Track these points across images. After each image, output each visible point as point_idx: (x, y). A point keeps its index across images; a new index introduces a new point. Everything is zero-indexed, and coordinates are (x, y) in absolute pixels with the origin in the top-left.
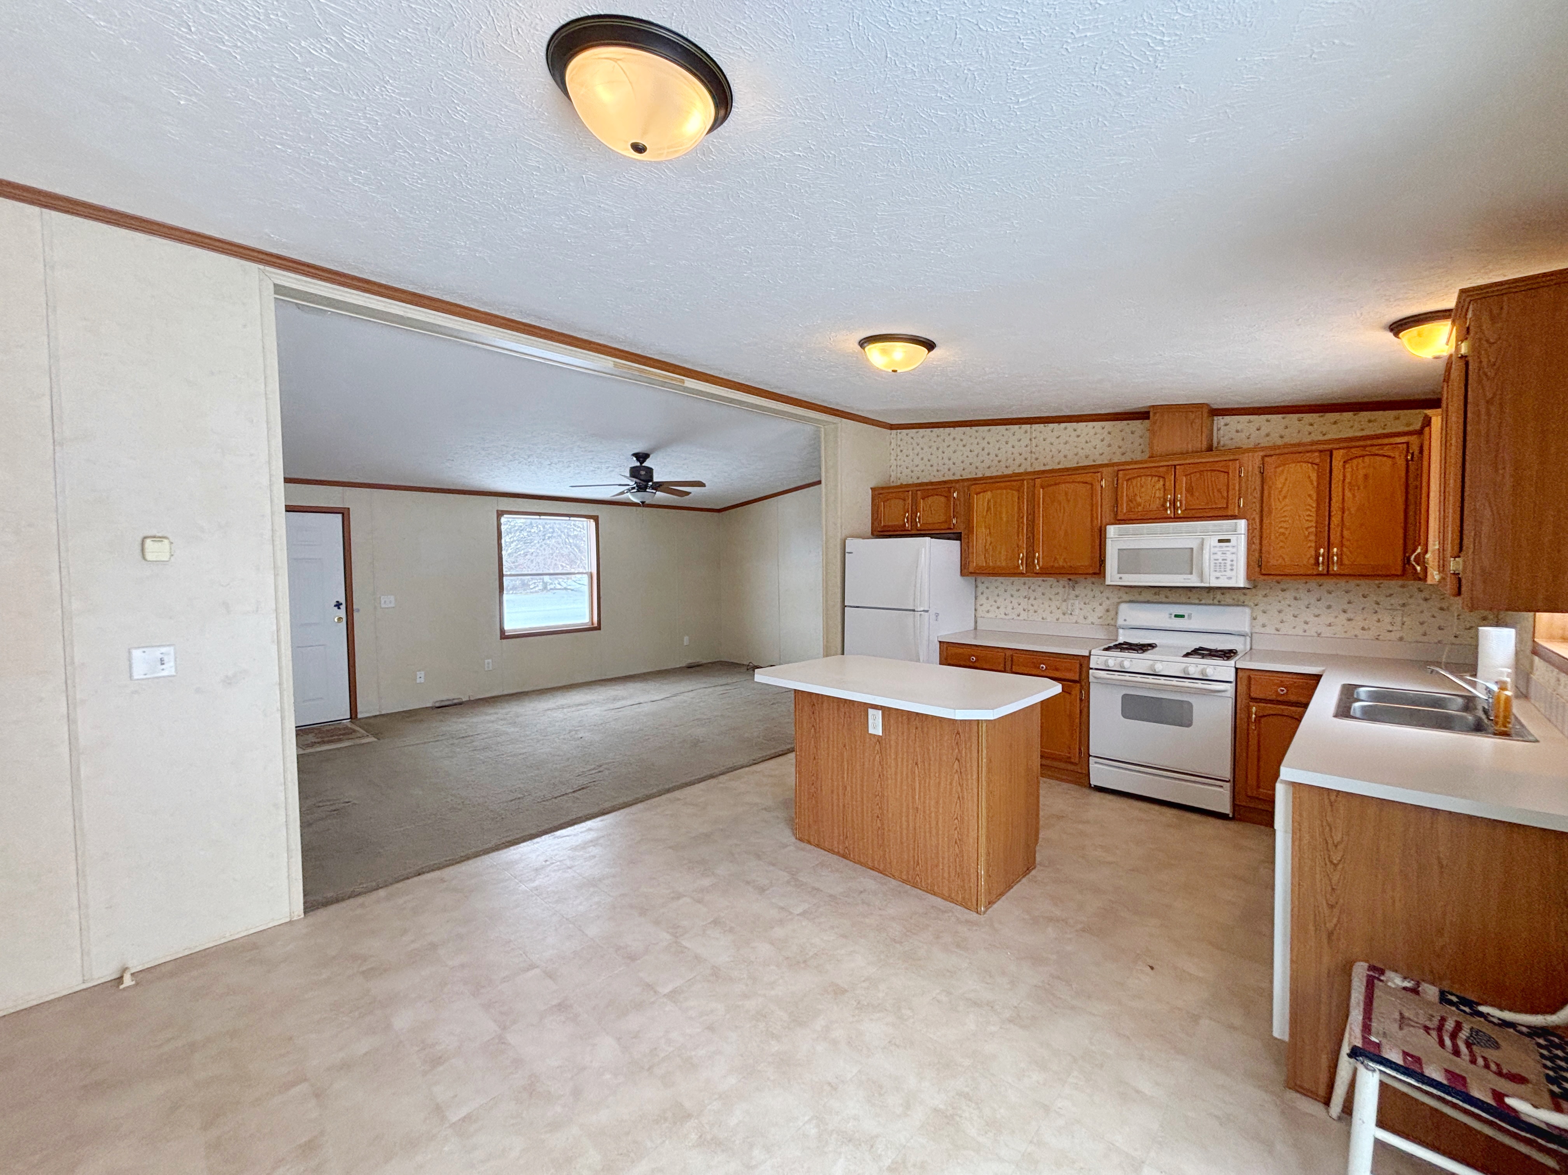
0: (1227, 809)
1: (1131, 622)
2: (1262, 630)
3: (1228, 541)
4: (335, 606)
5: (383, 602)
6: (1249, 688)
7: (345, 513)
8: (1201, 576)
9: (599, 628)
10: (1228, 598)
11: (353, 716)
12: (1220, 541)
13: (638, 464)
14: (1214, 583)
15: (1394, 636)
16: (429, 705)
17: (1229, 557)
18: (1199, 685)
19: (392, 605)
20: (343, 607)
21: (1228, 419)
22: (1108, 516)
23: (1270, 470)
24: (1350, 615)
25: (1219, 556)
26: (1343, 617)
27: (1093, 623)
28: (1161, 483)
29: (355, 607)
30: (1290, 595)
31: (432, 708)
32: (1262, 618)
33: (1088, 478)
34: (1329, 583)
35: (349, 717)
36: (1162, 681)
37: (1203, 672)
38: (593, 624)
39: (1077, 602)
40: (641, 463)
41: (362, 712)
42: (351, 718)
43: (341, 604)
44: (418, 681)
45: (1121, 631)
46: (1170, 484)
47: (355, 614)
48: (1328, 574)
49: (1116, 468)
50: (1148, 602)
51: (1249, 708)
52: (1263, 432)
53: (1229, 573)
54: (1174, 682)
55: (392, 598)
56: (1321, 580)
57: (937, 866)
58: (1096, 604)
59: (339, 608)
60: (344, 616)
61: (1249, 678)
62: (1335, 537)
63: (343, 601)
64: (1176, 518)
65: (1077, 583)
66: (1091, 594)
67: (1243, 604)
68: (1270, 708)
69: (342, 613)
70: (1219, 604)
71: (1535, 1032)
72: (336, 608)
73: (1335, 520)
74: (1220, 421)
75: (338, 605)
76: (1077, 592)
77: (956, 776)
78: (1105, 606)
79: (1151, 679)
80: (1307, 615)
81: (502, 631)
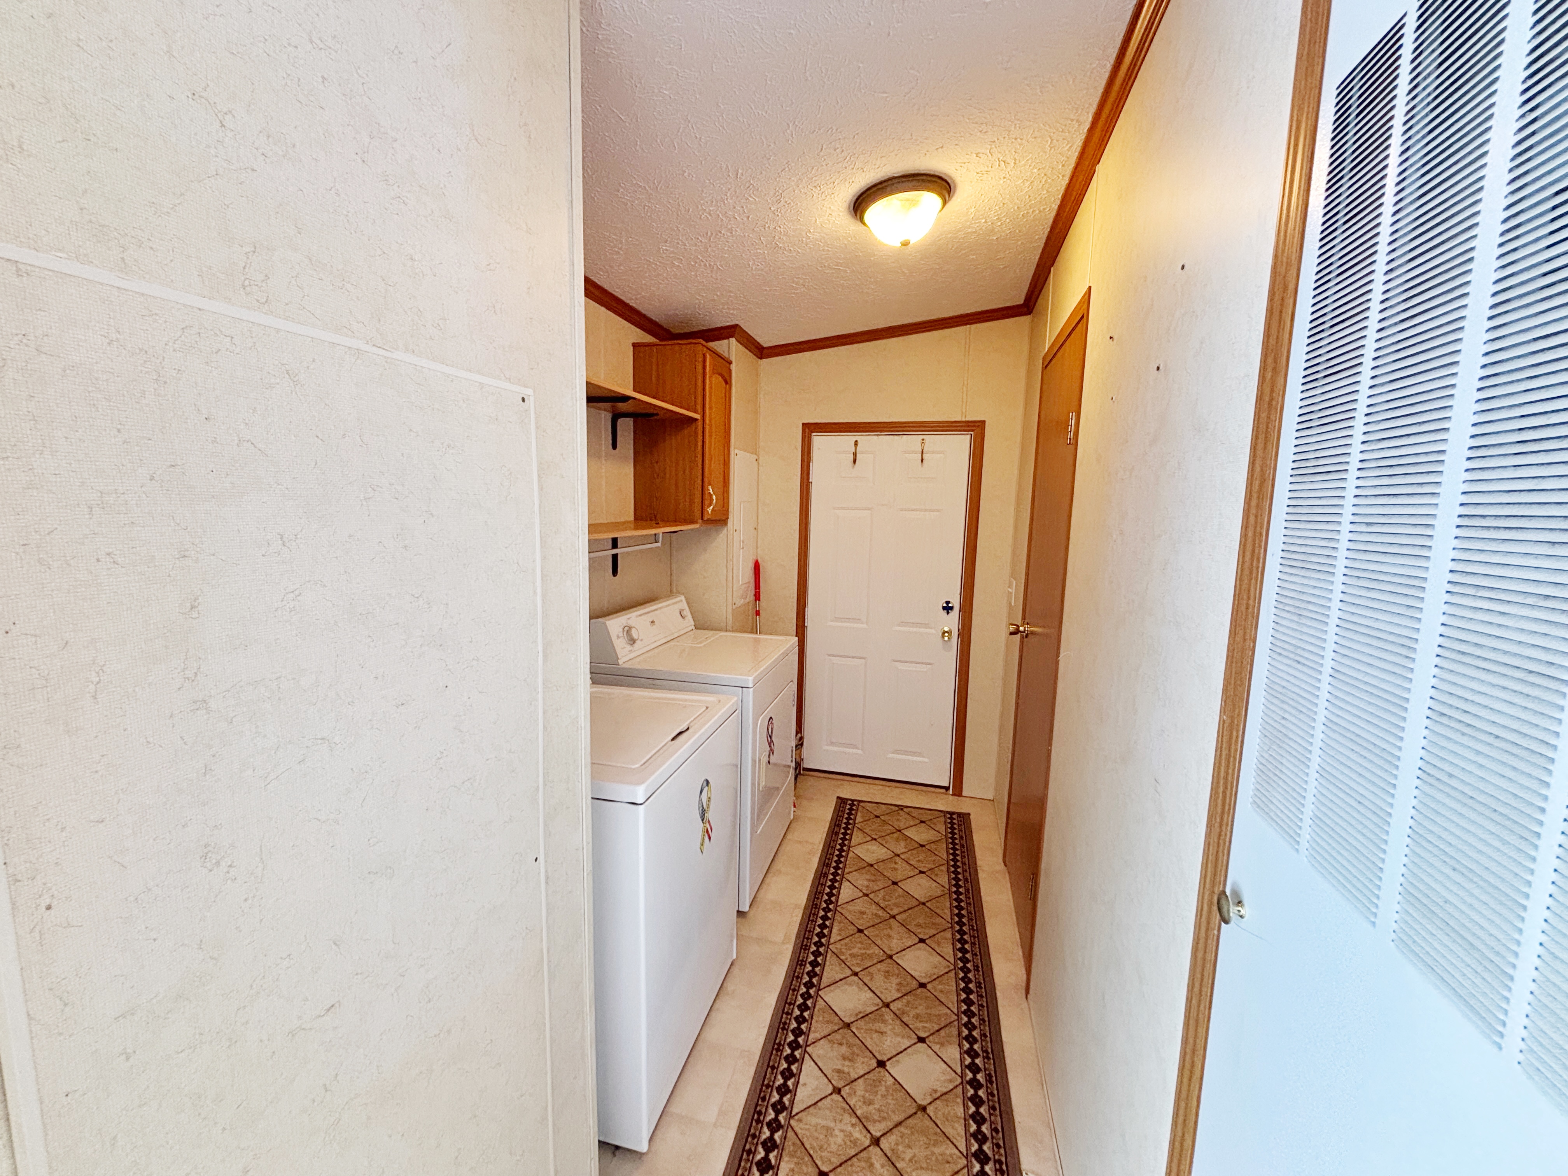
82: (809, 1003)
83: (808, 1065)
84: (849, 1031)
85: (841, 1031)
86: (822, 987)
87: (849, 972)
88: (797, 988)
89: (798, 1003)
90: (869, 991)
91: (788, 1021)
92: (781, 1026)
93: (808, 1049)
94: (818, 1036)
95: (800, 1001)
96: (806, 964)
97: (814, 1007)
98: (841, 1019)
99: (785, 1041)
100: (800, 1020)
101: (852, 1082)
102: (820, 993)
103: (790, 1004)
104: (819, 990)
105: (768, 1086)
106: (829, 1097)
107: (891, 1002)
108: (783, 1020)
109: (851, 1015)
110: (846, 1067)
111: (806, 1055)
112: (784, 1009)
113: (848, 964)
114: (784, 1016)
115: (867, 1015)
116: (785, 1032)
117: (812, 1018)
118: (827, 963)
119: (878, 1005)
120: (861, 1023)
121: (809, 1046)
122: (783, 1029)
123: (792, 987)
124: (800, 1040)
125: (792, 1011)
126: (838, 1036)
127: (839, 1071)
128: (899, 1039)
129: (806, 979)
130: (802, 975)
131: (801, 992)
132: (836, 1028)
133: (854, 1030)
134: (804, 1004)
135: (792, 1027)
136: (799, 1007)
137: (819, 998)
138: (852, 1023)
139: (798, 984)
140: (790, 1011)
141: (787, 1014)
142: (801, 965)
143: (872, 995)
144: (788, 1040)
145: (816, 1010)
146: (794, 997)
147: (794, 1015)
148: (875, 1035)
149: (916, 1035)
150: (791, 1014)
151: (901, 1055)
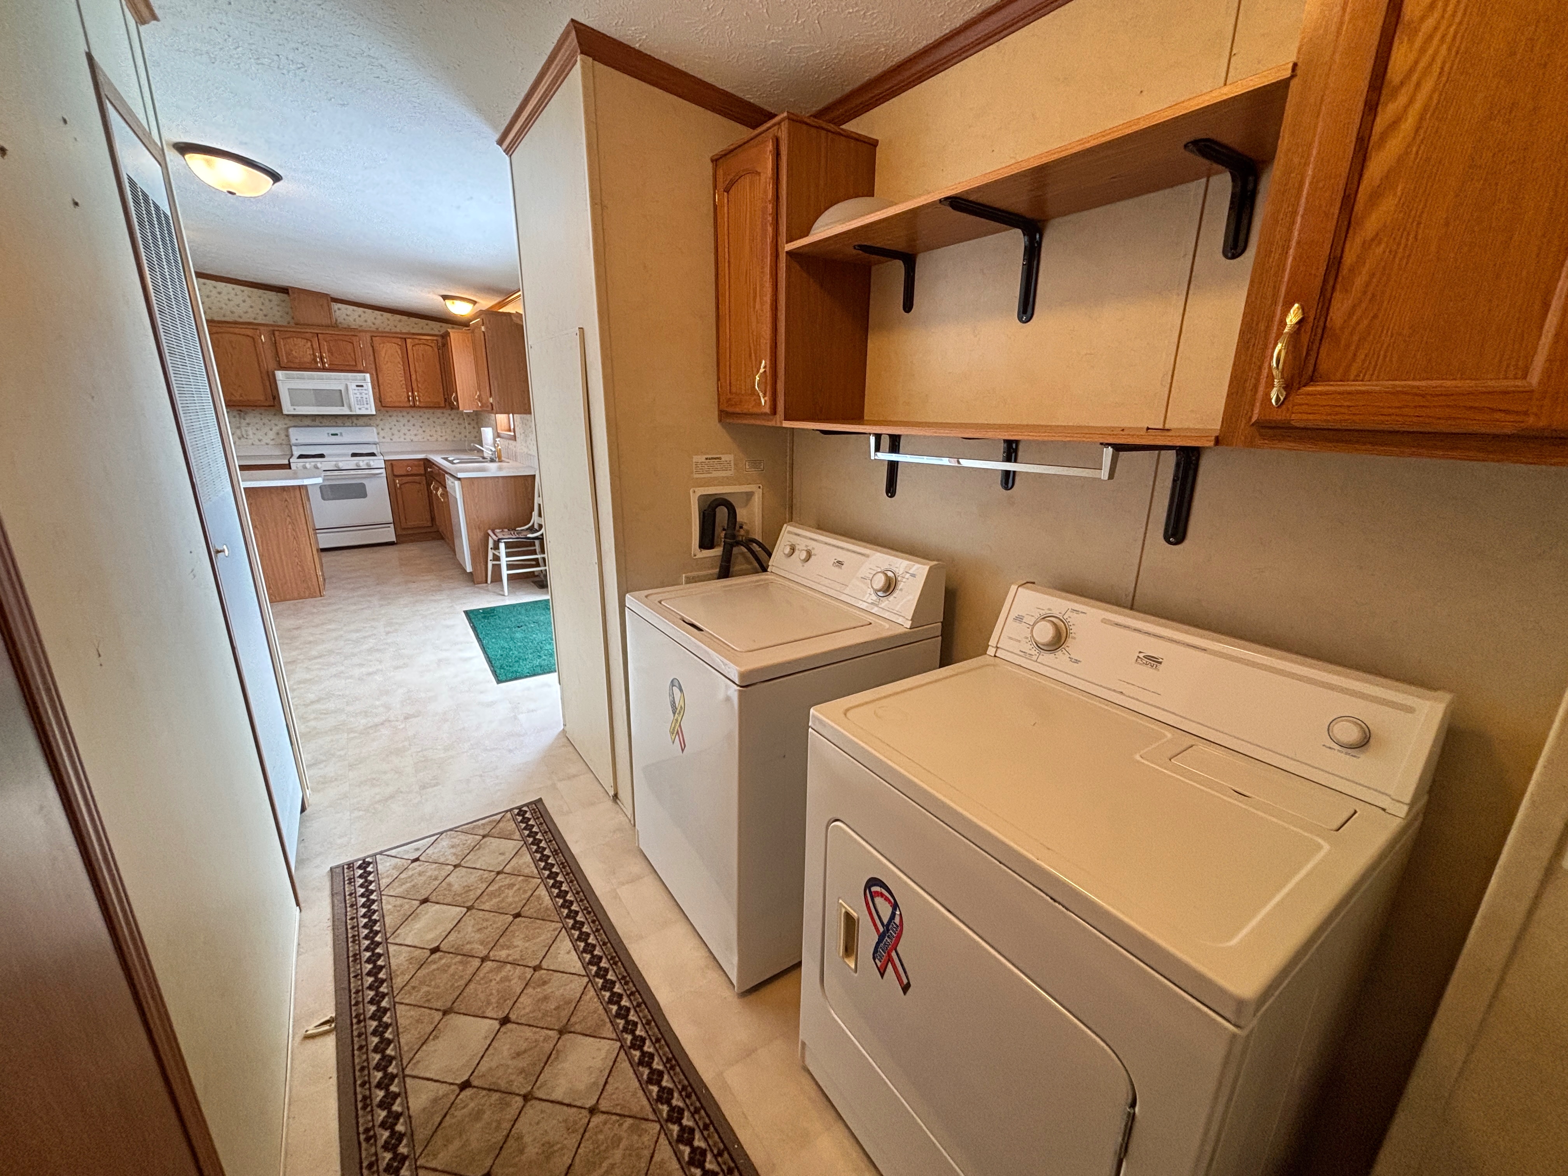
0: (394, 539)
1: (300, 441)
2: (384, 440)
3: (362, 386)
6: (393, 470)
8: (350, 408)
10: (361, 421)
12: (357, 386)
14: (359, 412)
15: (443, 439)
17: (364, 396)
18: (367, 472)
21: (340, 305)
22: (272, 364)
23: (376, 344)
24: (424, 429)
25: (358, 395)
26: (421, 431)
27: (267, 444)
28: (309, 344)
30: (394, 418)
32: (382, 434)
33: (249, 332)
34: (412, 412)
36: (344, 473)
37: (368, 464)
39: (249, 429)
45: (294, 448)
46: (316, 346)
48: (414, 406)
49: (271, 328)
50: (308, 426)
51: (394, 481)
52: (363, 319)
53: (366, 406)
54: (352, 472)
56: (409, 410)
57: (286, 583)
58: (267, 429)
61: (392, 464)
62: (414, 386)
64: (324, 369)
65: (246, 413)
66: (261, 423)
67: (370, 425)
68: (406, 479)
70: (356, 426)
71: (527, 529)
73: (414, 377)
74: (336, 306)
76: (247, 421)
77: (290, 526)
78: (275, 429)
79: (336, 473)
80: (404, 430)
82: (621, 1023)
83: (577, 967)
84: (556, 1028)
85: (565, 1021)
86: (622, 1053)
87: (604, 1105)
88: (647, 1027)
89: (632, 1012)
90: (560, 1099)
91: (626, 987)
92: (628, 978)
93: (586, 979)
94: (586, 998)
95: (632, 1017)
96: (665, 1067)
97: (611, 1022)
98: (574, 1033)
99: (613, 969)
100: (615, 999)
101: (527, 984)
102: (619, 1044)
103: (639, 1005)
104: (622, 1046)
105: (597, 930)
106: (541, 958)
107: (523, 1106)
108: (631, 984)
109: (565, 1046)
110: (539, 992)
111: (584, 973)
112: (640, 994)
113: (614, 1118)
114: (634, 989)
115: (546, 1064)
116: (620, 977)
117: (605, 1010)
118: (640, 1093)
119: (538, 1088)
120: (548, 1047)
121: (588, 983)
122: (624, 978)
123: (653, 1024)
124: (600, 981)
125: (630, 1000)
126: (565, 1014)
127: (545, 983)
128: (494, 1064)
129: (648, 1048)
130: (655, 1047)
131: (639, 1026)
132: (573, 1020)
133: (550, 1033)
134: (625, 1017)
135: (617, 985)
136: (628, 1010)
137: (614, 1036)
138: (559, 1039)
139: (650, 1033)
140: (632, 998)
141: (632, 993)
142: (669, 1060)
143: (554, 1097)
144: (611, 972)
145: (608, 1020)
146: (641, 1014)
147: (625, 998)
148: (525, 1046)
149: (475, 1087)
150: (629, 996)
151: (486, 1047)
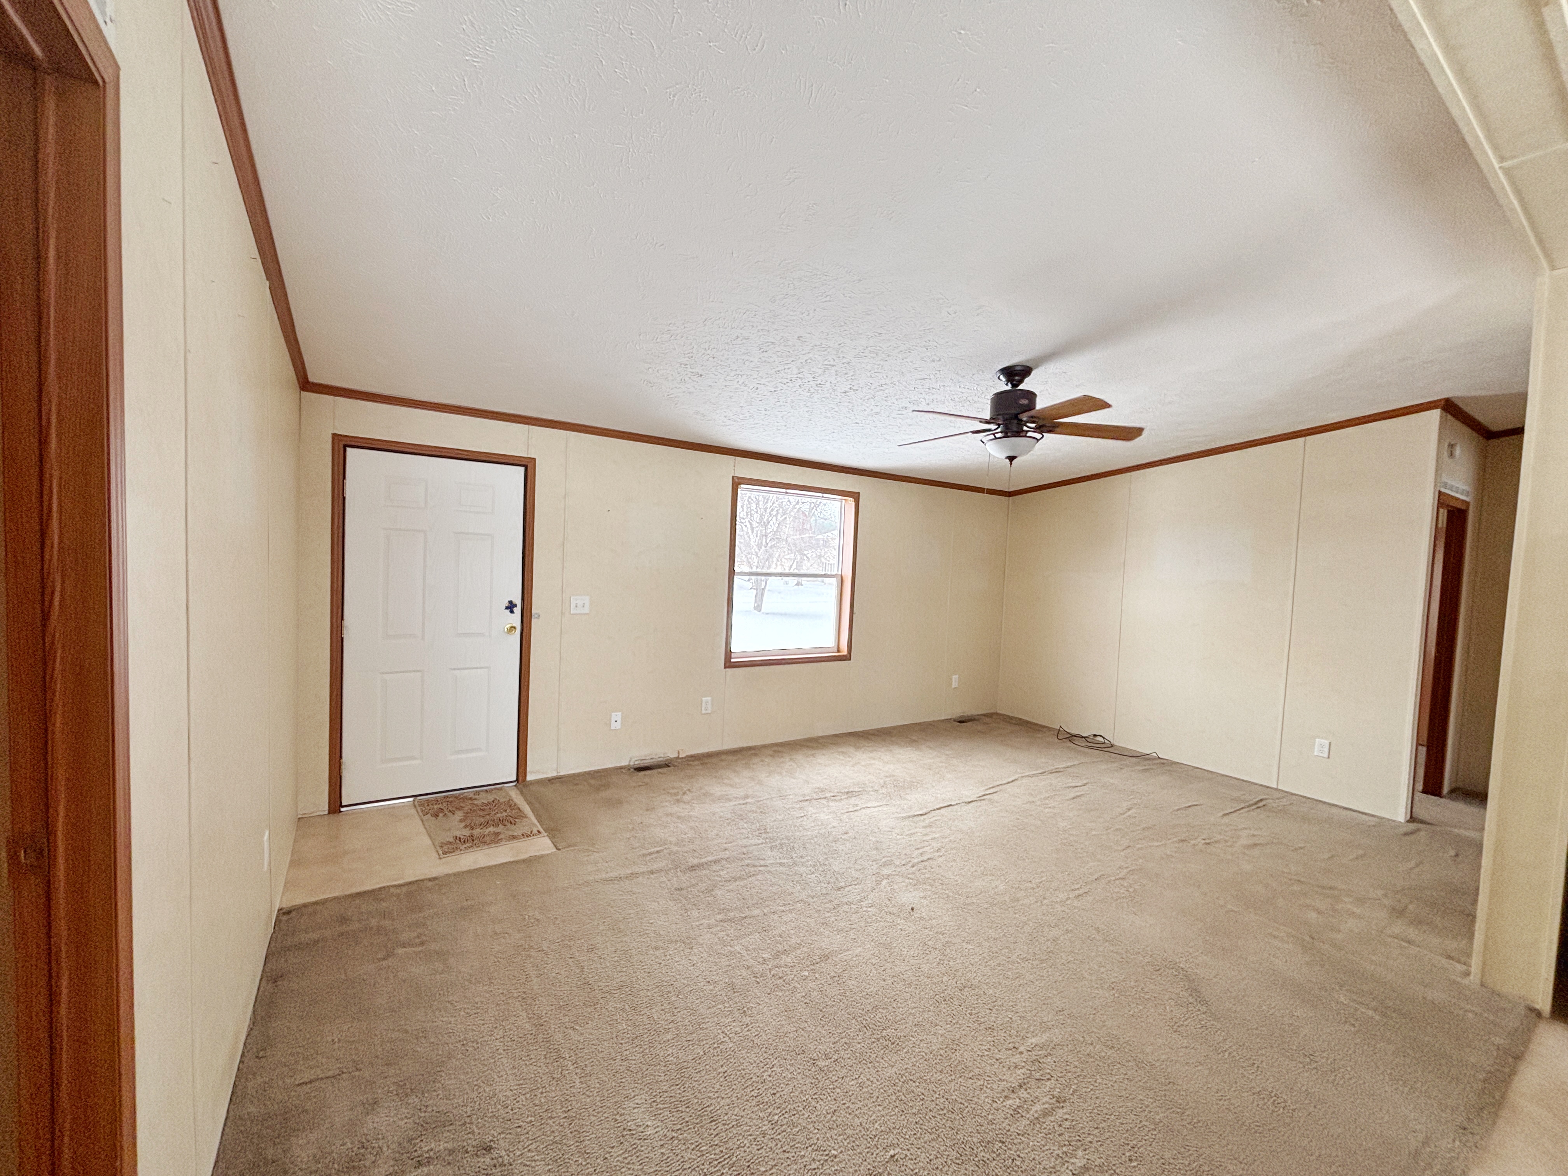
4: (507, 608)
5: (573, 606)
7: (528, 465)
9: (848, 658)
11: (520, 778)
13: (1009, 387)
16: (624, 763)
19: (586, 610)
20: (518, 610)
29: (533, 611)
31: (627, 768)
35: (515, 779)
38: (838, 651)
40: (1015, 386)
41: (531, 772)
42: (517, 780)
43: (516, 606)
44: (614, 726)
47: (533, 621)
55: (587, 600)
59: (512, 612)
60: (518, 625)
63: (518, 601)
69: (515, 619)
72: (508, 611)
75: (511, 607)
81: (728, 654)
